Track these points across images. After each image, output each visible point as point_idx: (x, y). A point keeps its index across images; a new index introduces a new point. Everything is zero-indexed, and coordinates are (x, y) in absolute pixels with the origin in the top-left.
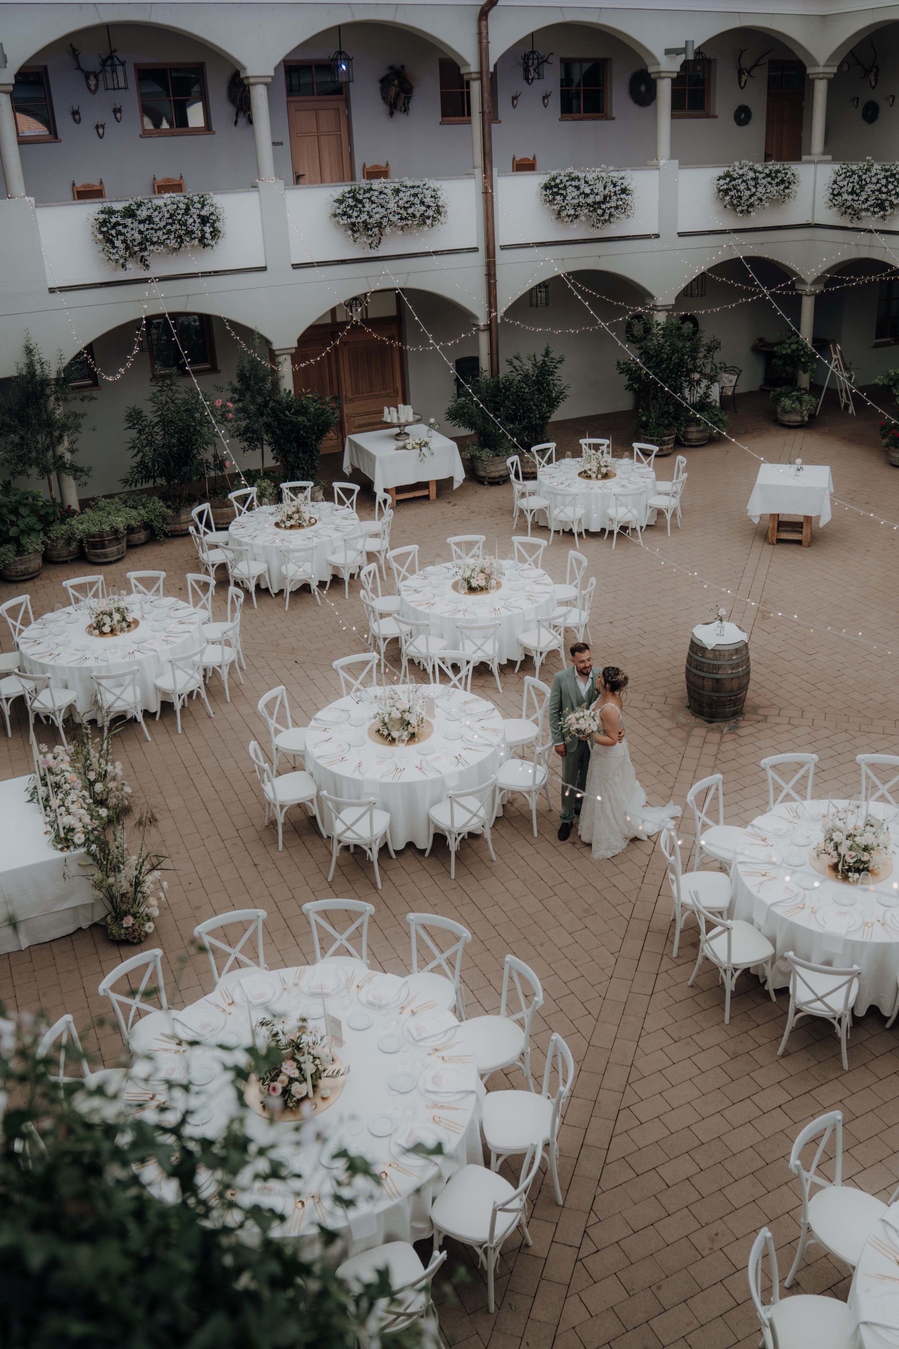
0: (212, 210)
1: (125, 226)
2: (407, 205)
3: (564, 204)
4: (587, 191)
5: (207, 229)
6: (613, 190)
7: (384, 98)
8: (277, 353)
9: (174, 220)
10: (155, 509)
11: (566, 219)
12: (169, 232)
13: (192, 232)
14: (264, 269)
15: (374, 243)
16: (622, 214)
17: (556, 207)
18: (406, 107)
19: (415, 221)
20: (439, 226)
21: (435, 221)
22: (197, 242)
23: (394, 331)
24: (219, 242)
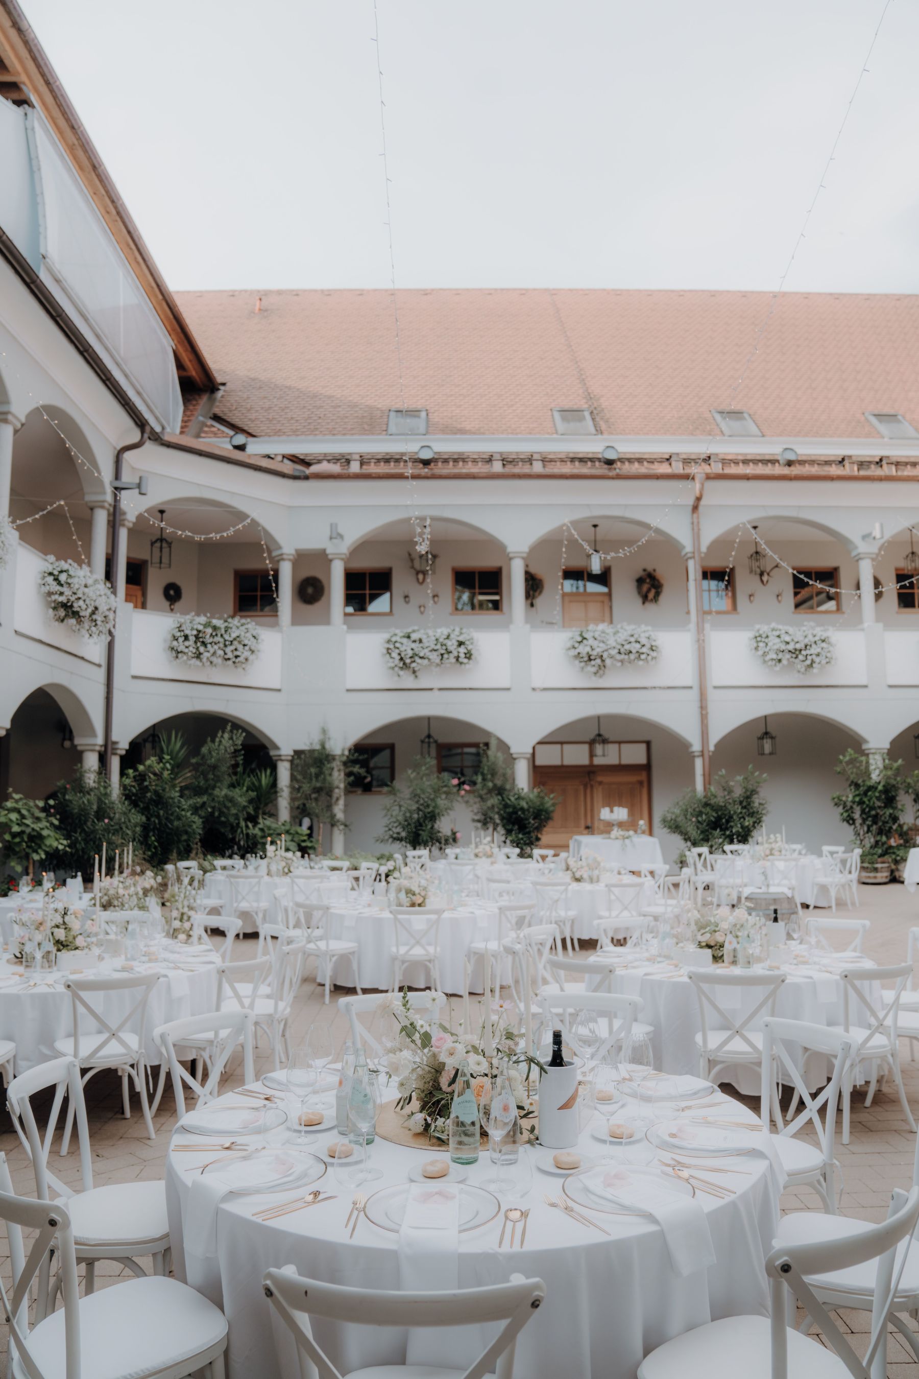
0: (468, 637)
1: (401, 644)
2: (624, 643)
3: (767, 650)
4: (787, 639)
5: (462, 651)
6: (813, 640)
7: (639, 592)
8: (514, 756)
9: (437, 643)
11: (770, 663)
12: (433, 651)
13: (451, 652)
14: (508, 689)
15: (598, 675)
16: (824, 662)
17: (760, 653)
18: (656, 598)
19: (632, 656)
20: (654, 662)
21: (649, 658)
22: (454, 660)
23: (643, 776)
24: (471, 662)
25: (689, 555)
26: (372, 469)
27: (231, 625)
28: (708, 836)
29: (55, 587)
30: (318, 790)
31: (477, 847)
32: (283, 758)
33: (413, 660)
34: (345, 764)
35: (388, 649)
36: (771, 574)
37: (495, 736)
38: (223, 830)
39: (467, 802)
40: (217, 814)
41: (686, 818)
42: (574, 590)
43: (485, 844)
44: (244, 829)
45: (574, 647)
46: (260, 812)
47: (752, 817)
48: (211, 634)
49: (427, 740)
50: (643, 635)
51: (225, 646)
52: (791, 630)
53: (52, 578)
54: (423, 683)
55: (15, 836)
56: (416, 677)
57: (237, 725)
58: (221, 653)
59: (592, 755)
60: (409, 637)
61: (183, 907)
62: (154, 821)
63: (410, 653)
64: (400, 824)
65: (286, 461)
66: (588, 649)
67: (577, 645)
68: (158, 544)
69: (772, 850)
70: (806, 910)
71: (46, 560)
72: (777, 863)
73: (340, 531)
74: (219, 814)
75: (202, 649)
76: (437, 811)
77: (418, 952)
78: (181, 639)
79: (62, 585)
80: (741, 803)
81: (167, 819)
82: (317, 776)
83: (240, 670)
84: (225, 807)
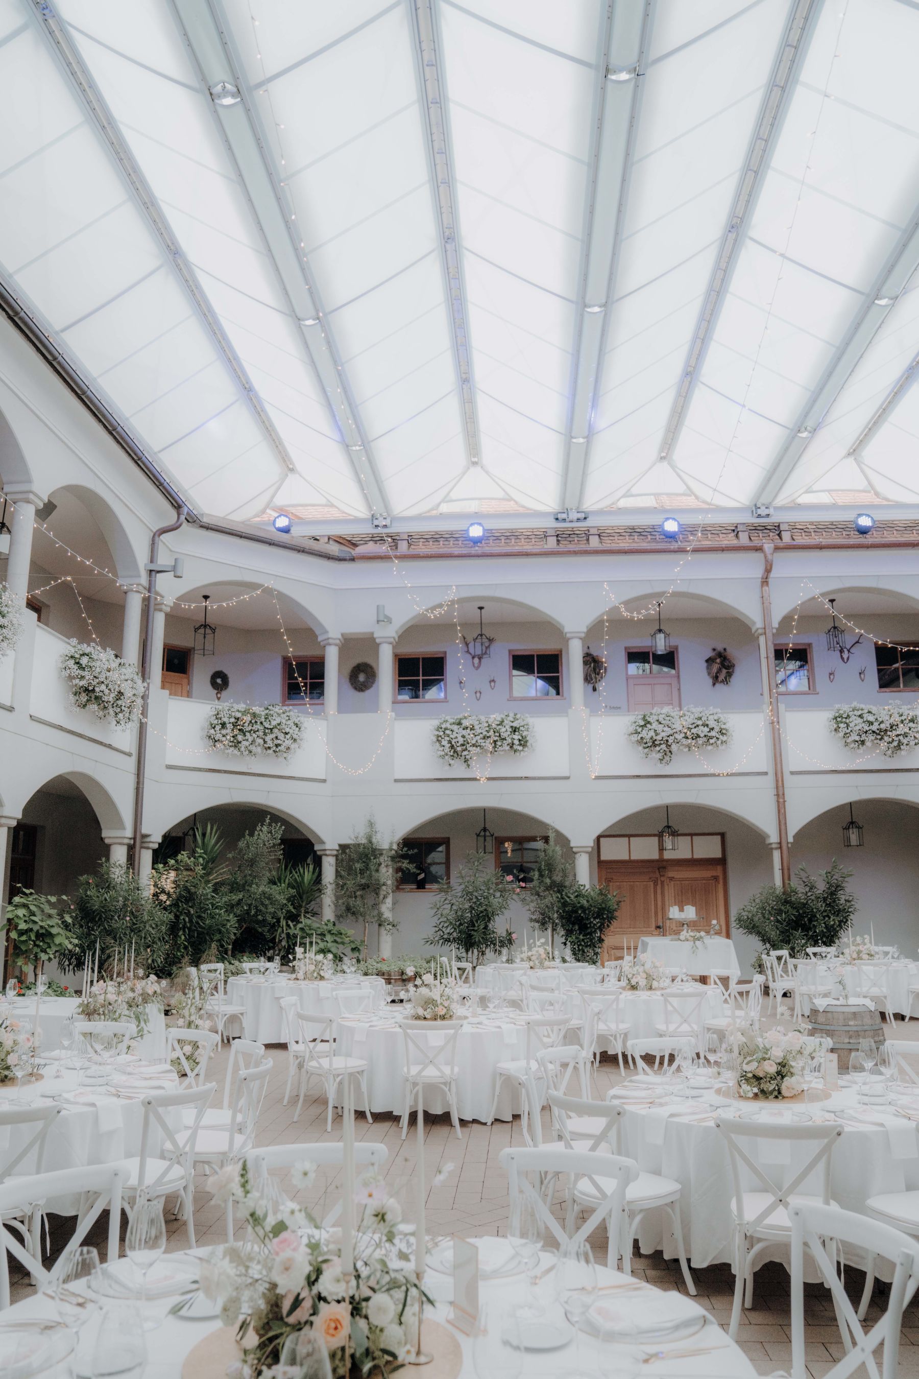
0: (523, 722)
1: (452, 731)
2: (690, 726)
3: (848, 731)
4: (871, 718)
5: (517, 737)
6: (900, 719)
7: (709, 674)
8: (574, 850)
9: (490, 729)
11: (852, 745)
12: (485, 738)
13: (505, 739)
14: (567, 778)
15: (665, 760)
16: (912, 743)
17: (841, 734)
18: (726, 681)
19: (700, 741)
20: (724, 747)
21: (719, 742)
22: (508, 748)
23: (718, 871)
24: (526, 749)
25: (760, 631)
26: (421, 549)
27: (271, 712)
28: (788, 936)
29: (76, 671)
30: (364, 887)
31: (530, 949)
32: (328, 852)
34: (393, 858)
35: (438, 736)
36: (851, 651)
37: (553, 828)
38: (260, 930)
39: (523, 900)
40: (253, 912)
41: (764, 917)
42: (641, 672)
43: (539, 947)
45: (637, 733)
46: (303, 910)
47: (838, 915)
48: (251, 722)
49: (482, 833)
50: (711, 717)
51: (265, 734)
52: (874, 709)
53: (72, 662)
54: (476, 772)
55: (21, 933)
56: (468, 766)
57: (276, 818)
58: (261, 741)
59: (662, 849)
60: (460, 724)
61: (190, 1015)
62: (184, 919)
64: (451, 923)
65: (331, 542)
66: (652, 733)
67: (639, 730)
68: (202, 631)
69: (859, 952)
70: (900, 1023)
71: (69, 644)
72: (864, 968)
73: (387, 613)
74: (256, 913)
75: (240, 738)
76: (490, 909)
77: (431, 1073)
78: (218, 728)
79: (83, 669)
80: (825, 899)
81: (199, 917)
82: (362, 872)
83: (281, 759)
84: (262, 904)
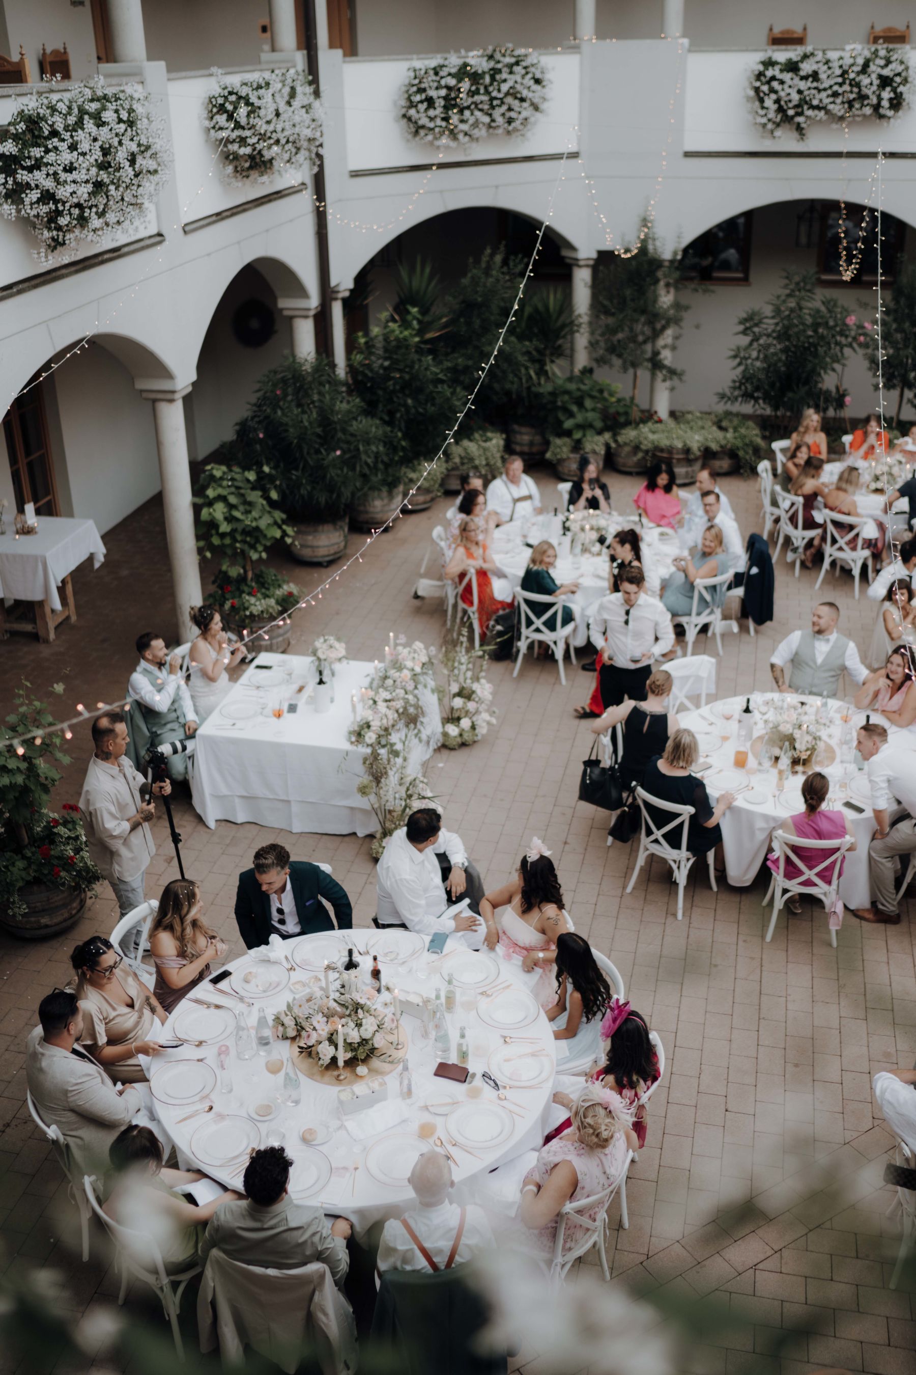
0: (900, 68)
1: (782, 82)
5: (887, 94)
9: (844, 79)
10: (745, 436)
12: (835, 95)
13: (866, 97)
22: (870, 111)
24: (899, 113)
32: (581, 263)
33: (800, 110)
34: (677, 271)
35: (759, 91)
44: (524, 380)
46: (548, 352)
51: (493, 107)
54: (813, 144)
56: (802, 136)
58: (485, 120)
60: (796, 69)
63: (795, 97)
79: (242, 128)
83: (516, 136)
